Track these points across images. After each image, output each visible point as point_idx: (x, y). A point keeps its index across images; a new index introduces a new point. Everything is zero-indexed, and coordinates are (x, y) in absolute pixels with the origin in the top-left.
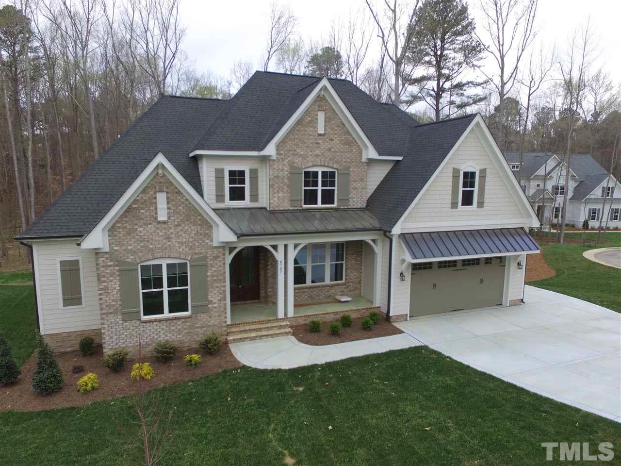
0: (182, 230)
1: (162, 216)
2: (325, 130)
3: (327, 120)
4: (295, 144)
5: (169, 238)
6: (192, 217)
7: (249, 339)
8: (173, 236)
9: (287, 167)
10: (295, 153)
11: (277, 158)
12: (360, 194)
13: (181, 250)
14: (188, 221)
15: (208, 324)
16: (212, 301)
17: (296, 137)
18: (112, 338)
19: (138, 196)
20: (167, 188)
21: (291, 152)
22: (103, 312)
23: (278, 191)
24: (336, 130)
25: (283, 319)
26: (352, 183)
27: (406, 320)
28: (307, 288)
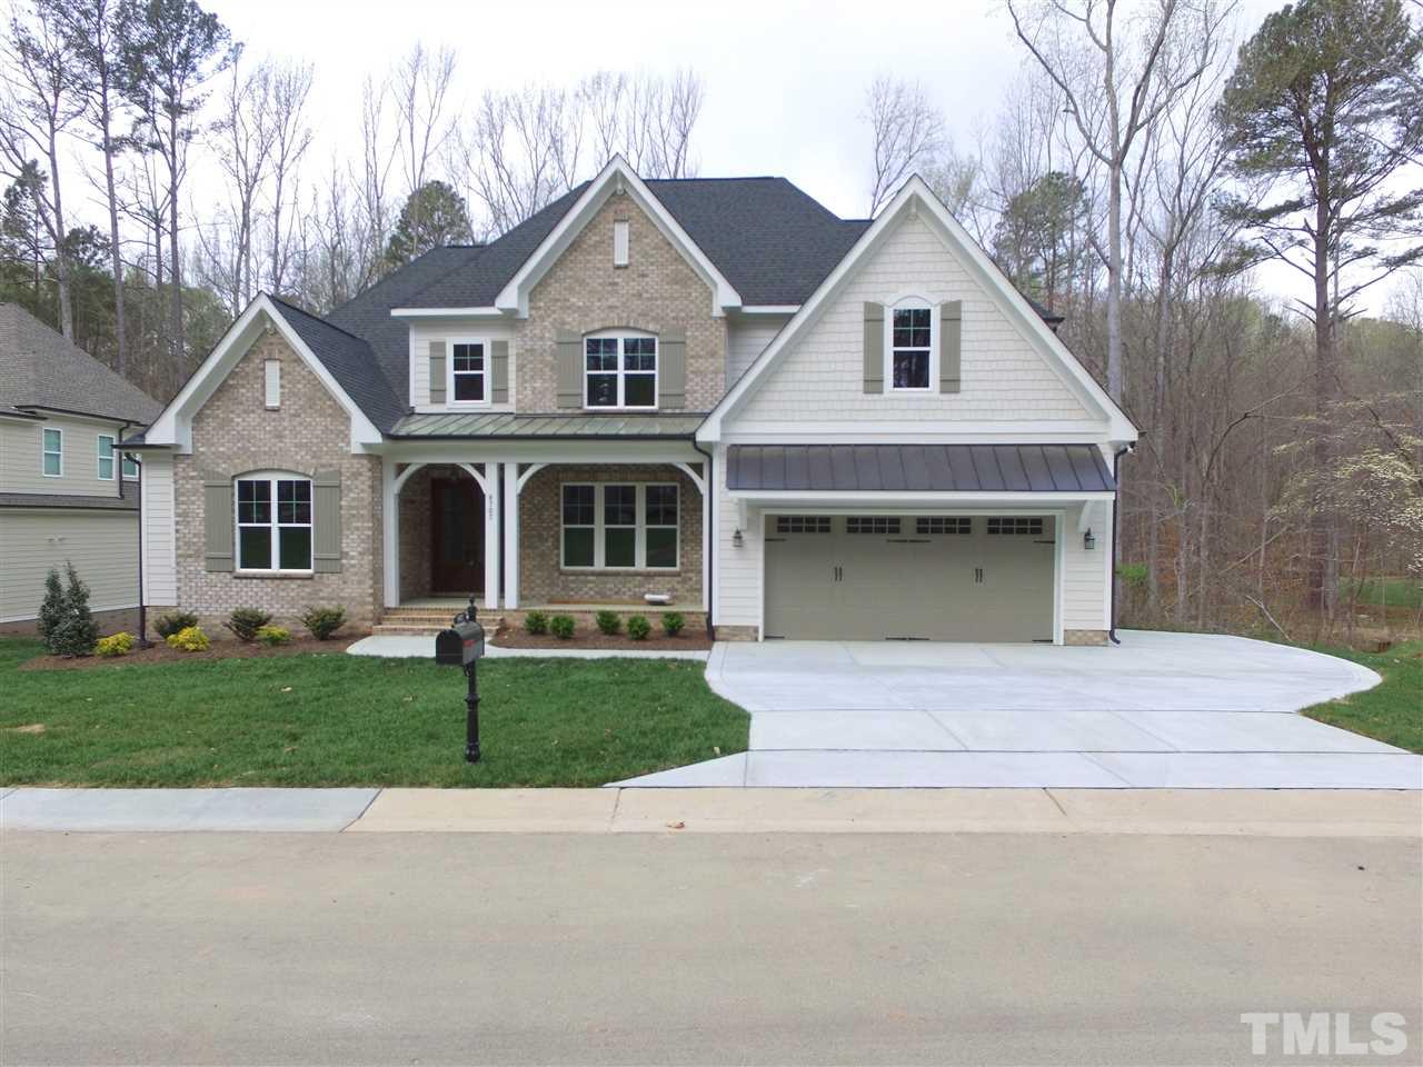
0: (301, 424)
1: (273, 400)
2: (630, 257)
3: (635, 238)
4: (565, 289)
5: (280, 437)
6: (318, 402)
7: (410, 633)
8: (287, 432)
9: (549, 331)
10: (568, 304)
11: (530, 315)
12: (711, 384)
13: (299, 457)
14: (311, 408)
15: (342, 595)
16: (347, 553)
17: (570, 273)
18: (190, 597)
19: (237, 366)
20: (281, 352)
21: (559, 304)
22: (180, 552)
23: (532, 377)
24: (652, 256)
25: (494, 610)
26: (692, 361)
27: (756, 640)
28: (593, 574)
